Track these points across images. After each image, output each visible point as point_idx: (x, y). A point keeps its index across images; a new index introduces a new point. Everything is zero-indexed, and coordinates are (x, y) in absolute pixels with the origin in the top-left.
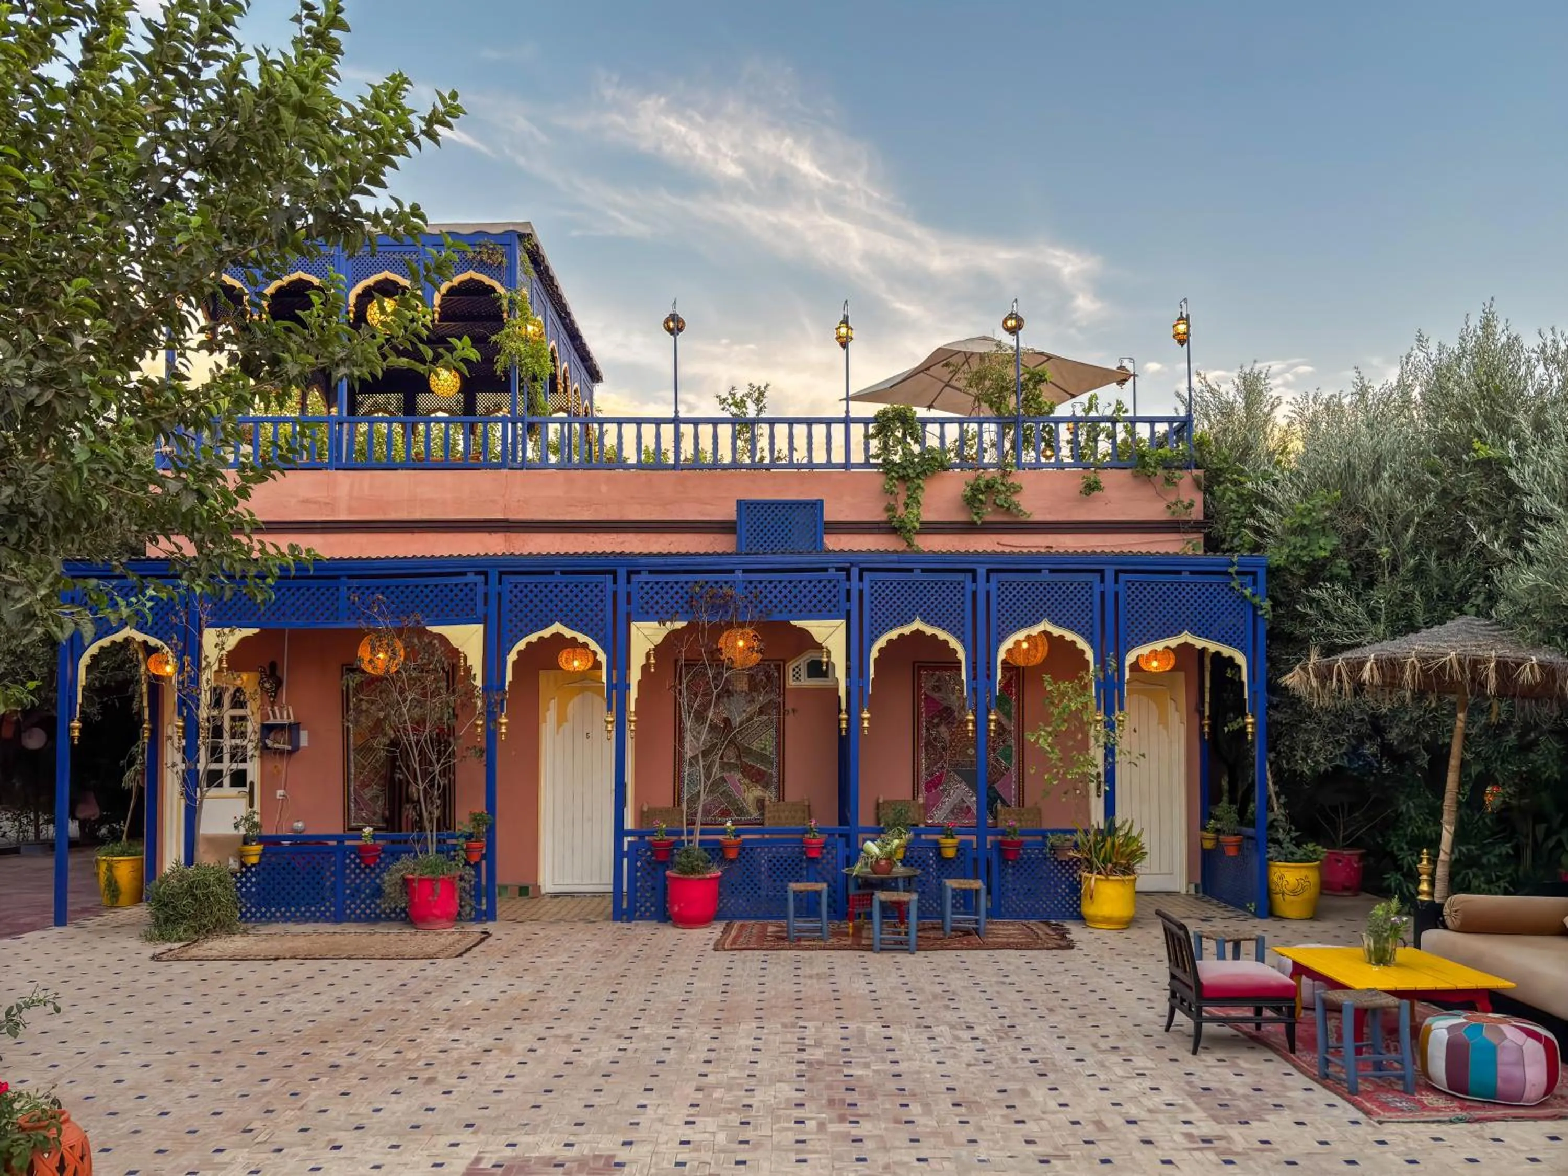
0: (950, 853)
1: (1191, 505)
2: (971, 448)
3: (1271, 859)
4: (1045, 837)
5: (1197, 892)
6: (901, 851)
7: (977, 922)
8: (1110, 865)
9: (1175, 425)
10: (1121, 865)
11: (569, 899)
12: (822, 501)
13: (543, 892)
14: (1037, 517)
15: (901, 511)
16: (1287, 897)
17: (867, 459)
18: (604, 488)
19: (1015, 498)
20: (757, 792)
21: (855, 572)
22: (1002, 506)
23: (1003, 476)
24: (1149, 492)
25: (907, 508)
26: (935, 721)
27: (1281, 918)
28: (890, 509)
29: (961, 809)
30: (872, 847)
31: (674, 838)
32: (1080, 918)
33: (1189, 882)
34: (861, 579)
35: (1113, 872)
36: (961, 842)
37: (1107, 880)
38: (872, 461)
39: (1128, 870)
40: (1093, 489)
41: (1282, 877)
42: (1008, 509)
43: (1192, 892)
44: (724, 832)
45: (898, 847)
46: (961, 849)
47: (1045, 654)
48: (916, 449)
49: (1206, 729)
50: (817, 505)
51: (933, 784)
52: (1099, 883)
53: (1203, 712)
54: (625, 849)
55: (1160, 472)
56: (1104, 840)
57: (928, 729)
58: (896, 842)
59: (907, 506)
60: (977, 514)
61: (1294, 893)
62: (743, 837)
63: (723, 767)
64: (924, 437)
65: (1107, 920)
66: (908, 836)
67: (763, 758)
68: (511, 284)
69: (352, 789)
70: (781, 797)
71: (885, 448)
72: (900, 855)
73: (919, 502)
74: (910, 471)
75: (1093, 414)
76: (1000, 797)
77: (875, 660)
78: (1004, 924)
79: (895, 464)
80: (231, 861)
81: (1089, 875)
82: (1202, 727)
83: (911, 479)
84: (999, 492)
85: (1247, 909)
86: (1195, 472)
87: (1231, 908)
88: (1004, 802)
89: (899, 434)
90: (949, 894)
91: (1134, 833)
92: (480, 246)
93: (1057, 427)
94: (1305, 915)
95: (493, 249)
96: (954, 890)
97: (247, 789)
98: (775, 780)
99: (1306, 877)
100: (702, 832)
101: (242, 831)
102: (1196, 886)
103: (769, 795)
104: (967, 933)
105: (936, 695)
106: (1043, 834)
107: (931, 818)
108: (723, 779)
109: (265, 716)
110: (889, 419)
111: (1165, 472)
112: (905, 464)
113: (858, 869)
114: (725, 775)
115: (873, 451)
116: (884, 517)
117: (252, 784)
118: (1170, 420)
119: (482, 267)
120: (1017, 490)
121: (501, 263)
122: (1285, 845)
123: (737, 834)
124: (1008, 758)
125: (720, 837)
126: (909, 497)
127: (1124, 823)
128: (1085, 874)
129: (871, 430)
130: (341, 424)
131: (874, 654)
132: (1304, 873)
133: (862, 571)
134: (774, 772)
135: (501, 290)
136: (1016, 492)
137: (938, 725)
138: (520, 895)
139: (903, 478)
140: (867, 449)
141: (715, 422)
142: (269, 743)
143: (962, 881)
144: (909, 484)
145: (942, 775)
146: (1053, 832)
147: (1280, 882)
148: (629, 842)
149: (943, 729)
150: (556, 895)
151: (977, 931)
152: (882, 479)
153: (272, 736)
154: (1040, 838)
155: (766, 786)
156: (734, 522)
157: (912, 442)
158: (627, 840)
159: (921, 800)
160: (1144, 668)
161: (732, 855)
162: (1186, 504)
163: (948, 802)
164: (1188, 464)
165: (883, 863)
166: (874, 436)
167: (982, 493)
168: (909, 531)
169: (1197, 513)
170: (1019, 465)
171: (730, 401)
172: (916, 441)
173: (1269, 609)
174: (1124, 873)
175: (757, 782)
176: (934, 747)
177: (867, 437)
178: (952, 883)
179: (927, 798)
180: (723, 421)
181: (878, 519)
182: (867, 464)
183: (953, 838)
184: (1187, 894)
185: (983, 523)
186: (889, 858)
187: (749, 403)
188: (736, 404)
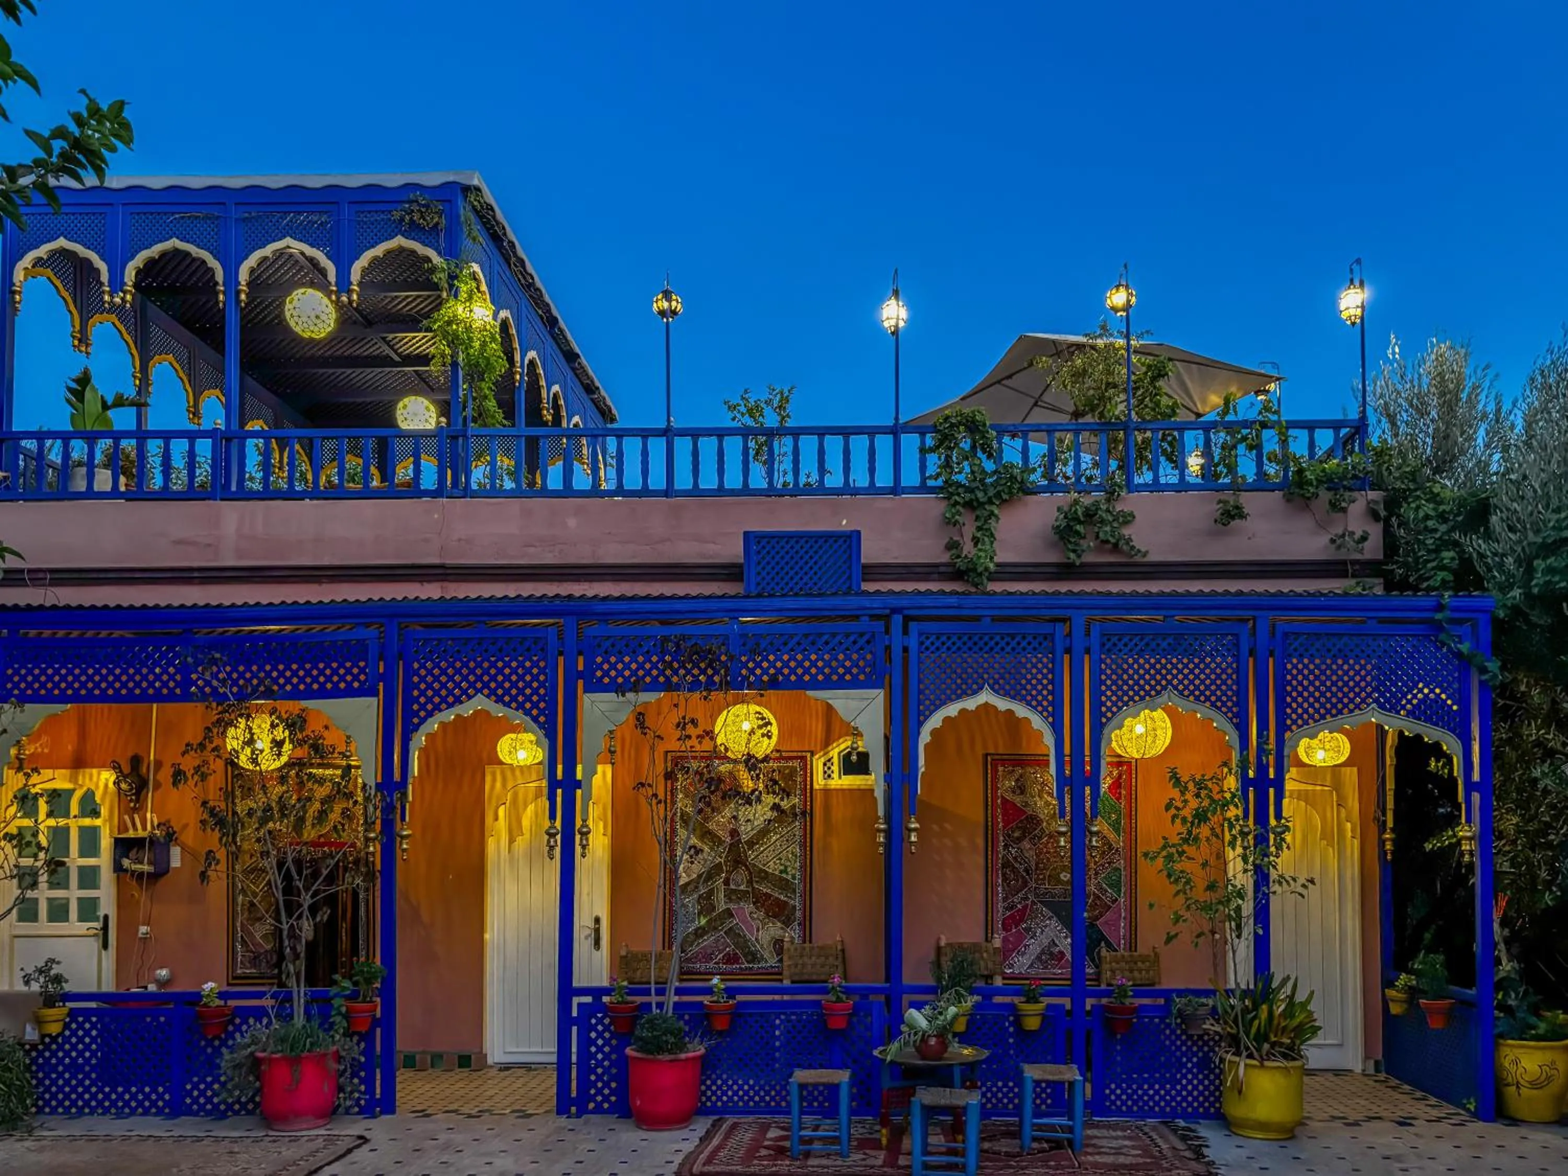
0: (1033, 1024)
1: (1364, 538)
2: (1065, 464)
3: (1502, 1036)
4: (1169, 1001)
5: (1377, 1070)
6: (963, 1021)
7: (1071, 1130)
8: (1266, 1046)
9: (1344, 431)
10: (1281, 1045)
11: (523, 1071)
12: (859, 532)
13: (490, 1061)
14: (1154, 557)
15: (968, 548)
16: (1524, 1091)
17: (924, 479)
18: (572, 522)
19: (1126, 531)
20: (774, 929)
21: (898, 619)
22: (1107, 542)
23: (1108, 500)
24: (1306, 522)
25: (976, 545)
26: (1016, 834)
27: (1514, 1121)
28: (952, 546)
29: (1051, 954)
30: (918, 1018)
31: (639, 999)
32: (1222, 1119)
33: (1367, 1057)
34: (906, 631)
35: (1270, 1056)
36: (1050, 1007)
37: (1262, 1066)
38: (931, 483)
39: (1291, 1053)
40: (1233, 518)
41: (1516, 1062)
42: (1116, 545)
43: (1371, 1071)
44: (709, 991)
45: (956, 1017)
46: (1052, 1016)
47: (1168, 741)
48: (989, 466)
49: (1389, 846)
50: (852, 539)
51: (1015, 919)
52: (1250, 1071)
53: (1385, 822)
54: (575, 1013)
55: (1325, 496)
56: (1256, 1007)
57: (1006, 846)
58: (952, 1010)
59: (976, 541)
60: (1074, 551)
61: (1535, 1085)
62: (740, 998)
63: (731, 895)
64: (1001, 451)
65: (1263, 1126)
66: (971, 1001)
67: (785, 885)
68: (451, 251)
69: (238, 924)
70: (807, 935)
71: (947, 465)
72: (961, 1027)
73: (992, 535)
74: (980, 495)
75: (1230, 418)
76: (1103, 938)
77: (926, 746)
78: (1109, 1127)
79: (959, 485)
80: (29, 1028)
81: (1237, 1059)
82: (1382, 843)
83: (981, 505)
84: (1102, 522)
85: (1464, 1107)
86: (1372, 495)
87: (1433, 1101)
88: (1109, 945)
89: (966, 445)
90: (1029, 1086)
91: (1300, 997)
92: (410, 202)
93: (1182, 437)
94: (1553, 1119)
95: (427, 206)
96: (1037, 1083)
97: (98, 925)
98: (798, 914)
99: (1553, 1062)
100: (679, 992)
101: (35, 987)
102: (1377, 1063)
103: (792, 934)
104: (1057, 1145)
105: (1018, 800)
106: (1166, 994)
107: (1011, 966)
108: (729, 913)
109: (122, 828)
110: (952, 425)
111: (1330, 495)
112: (974, 485)
113: (892, 1051)
114: (732, 906)
115: (931, 470)
116: (945, 558)
117: (106, 917)
118: (1335, 426)
119: (413, 230)
120: (1128, 519)
121: (437, 224)
122: (1520, 1015)
123: (731, 992)
124: (1116, 886)
125: (706, 999)
126: (979, 529)
127: (1286, 980)
128: (1229, 1057)
129: (930, 441)
130: (229, 440)
131: (925, 737)
132: (1548, 1057)
133: (907, 619)
134: (797, 902)
135: (436, 259)
136: (1126, 523)
137: (1019, 840)
138: (460, 1066)
139: (970, 505)
140: (923, 467)
141: (721, 434)
142: (126, 863)
143: (1049, 1067)
144: (978, 512)
145: (1025, 907)
146: (1181, 993)
147: (1513, 1069)
148: (580, 1005)
149: (1026, 844)
150: (506, 1067)
151: (1071, 1143)
152: (943, 505)
153: (132, 854)
154: (1162, 1001)
155: (787, 923)
156: (740, 566)
157: (983, 457)
158: (576, 1000)
159: (997, 943)
160: (1305, 759)
161: (720, 1025)
162: (1357, 537)
163: (1034, 947)
164: (1361, 481)
165: (933, 1041)
166: (932, 450)
167: (1080, 522)
168: (980, 574)
169: (1373, 549)
170: (1131, 487)
171: (743, 409)
172: (990, 456)
173: (1497, 671)
174: (1285, 1056)
175: (775, 916)
176: (1014, 870)
177: (923, 451)
178: (1032, 1072)
179: (1005, 940)
180: (732, 432)
181: (938, 561)
182: (923, 488)
183: (1037, 1002)
184: (1364, 1074)
185: (1083, 565)
186: (941, 1034)
187: (767, 411)
188: (750, 412)
